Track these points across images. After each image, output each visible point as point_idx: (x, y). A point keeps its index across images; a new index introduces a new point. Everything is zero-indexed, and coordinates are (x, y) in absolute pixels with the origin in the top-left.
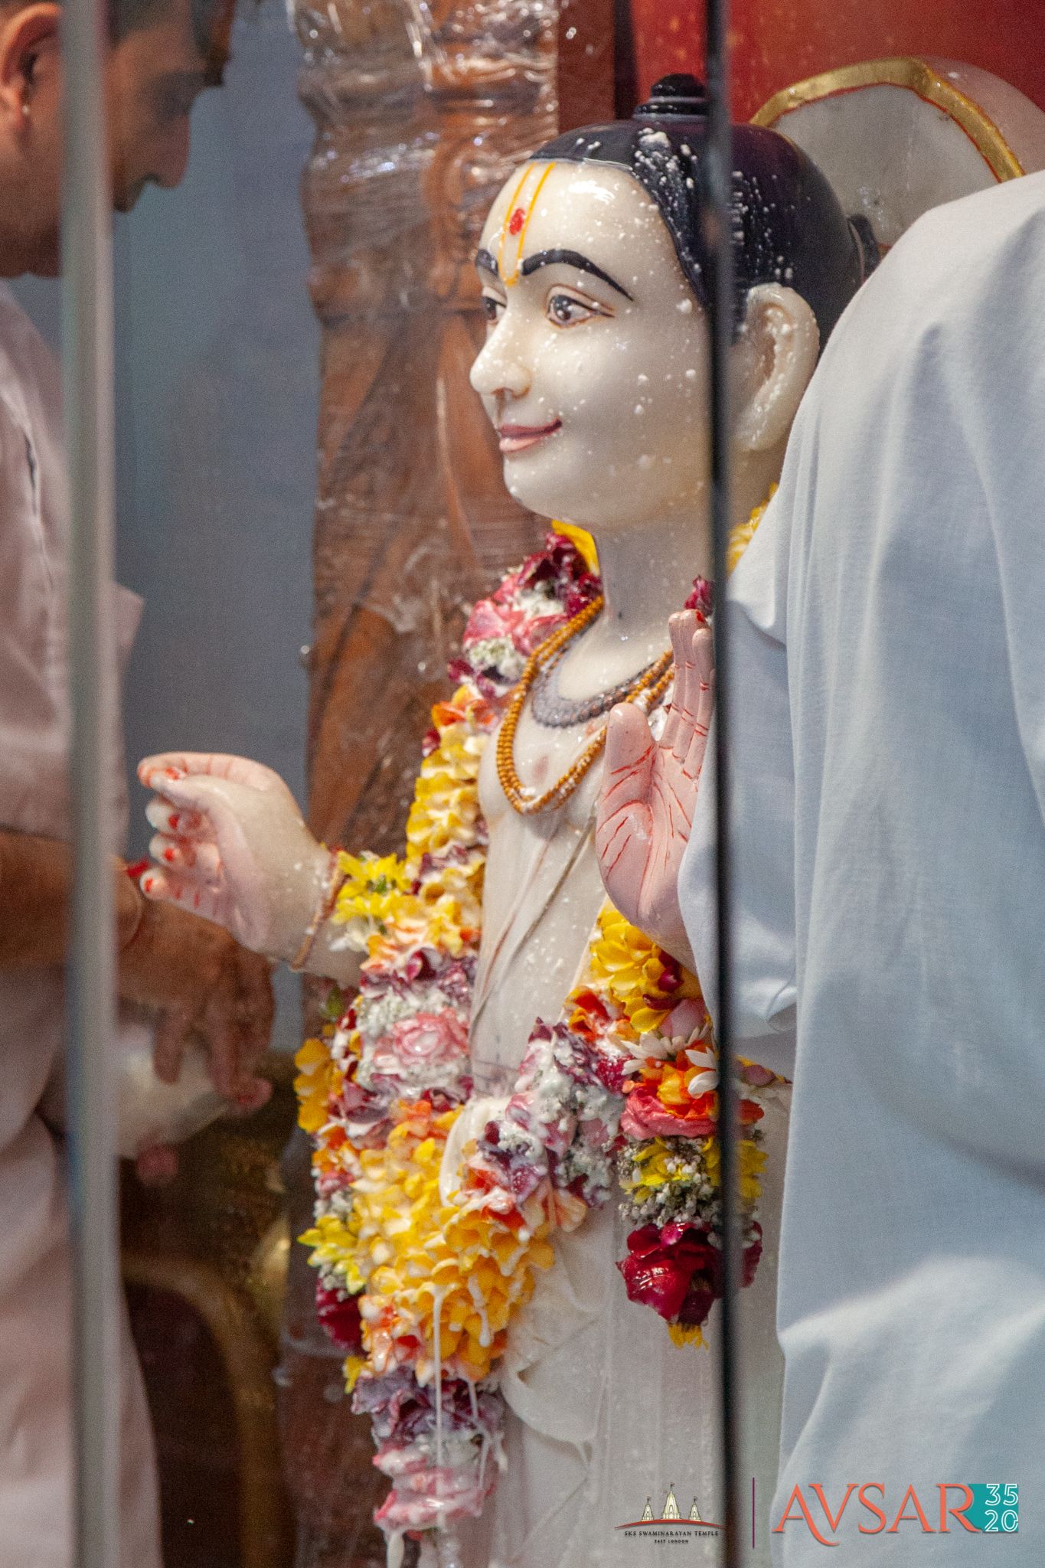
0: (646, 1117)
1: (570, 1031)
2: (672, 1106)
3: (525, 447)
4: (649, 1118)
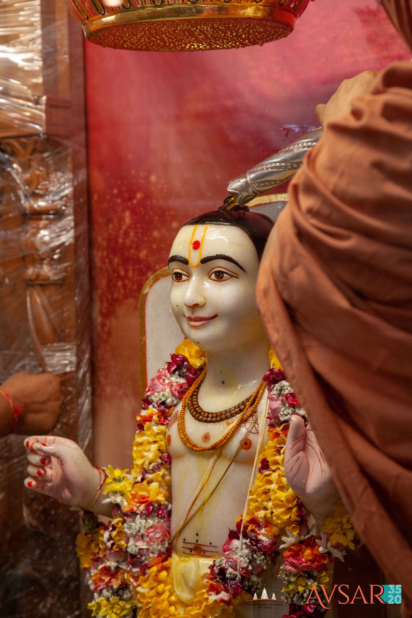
0: (300, 565)
1: (250, 533)
2: (309, 561)
3: (202, 325)
4: (302, 565)
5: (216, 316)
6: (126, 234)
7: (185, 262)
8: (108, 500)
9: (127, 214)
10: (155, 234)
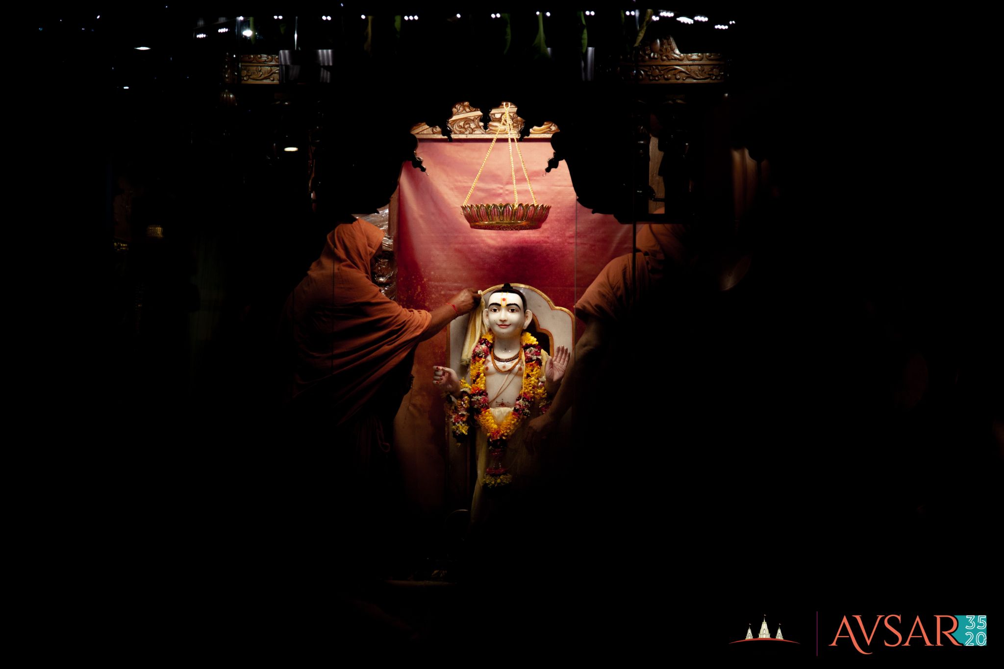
3: (505, 327)
5: (510, 325)
6: (418, 295)
7: (500, 305)
8: (462, 390)
9: (419, 287)
10: (433, 296)
